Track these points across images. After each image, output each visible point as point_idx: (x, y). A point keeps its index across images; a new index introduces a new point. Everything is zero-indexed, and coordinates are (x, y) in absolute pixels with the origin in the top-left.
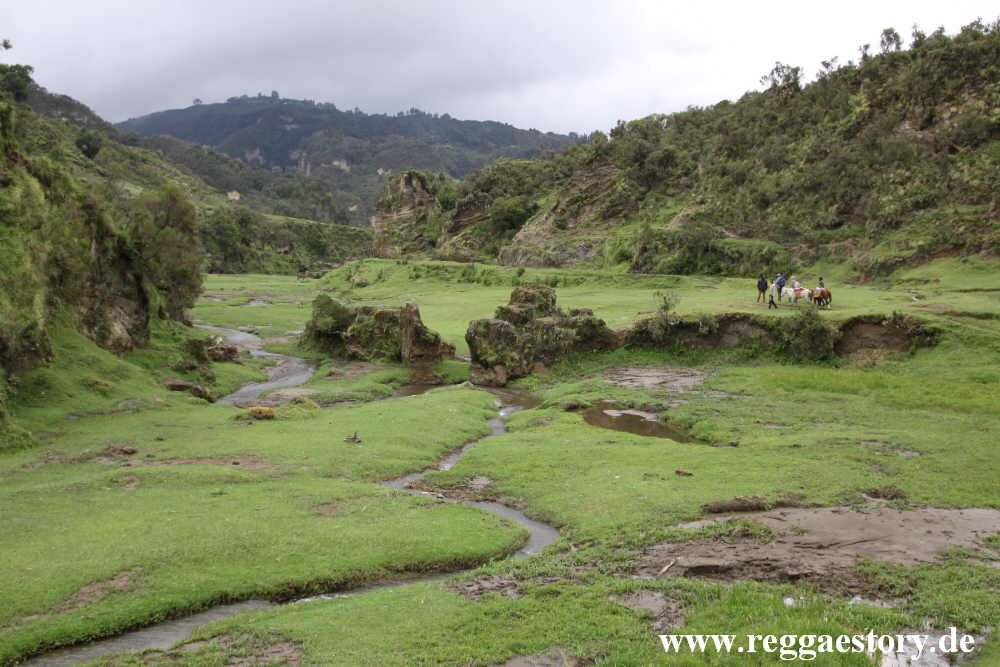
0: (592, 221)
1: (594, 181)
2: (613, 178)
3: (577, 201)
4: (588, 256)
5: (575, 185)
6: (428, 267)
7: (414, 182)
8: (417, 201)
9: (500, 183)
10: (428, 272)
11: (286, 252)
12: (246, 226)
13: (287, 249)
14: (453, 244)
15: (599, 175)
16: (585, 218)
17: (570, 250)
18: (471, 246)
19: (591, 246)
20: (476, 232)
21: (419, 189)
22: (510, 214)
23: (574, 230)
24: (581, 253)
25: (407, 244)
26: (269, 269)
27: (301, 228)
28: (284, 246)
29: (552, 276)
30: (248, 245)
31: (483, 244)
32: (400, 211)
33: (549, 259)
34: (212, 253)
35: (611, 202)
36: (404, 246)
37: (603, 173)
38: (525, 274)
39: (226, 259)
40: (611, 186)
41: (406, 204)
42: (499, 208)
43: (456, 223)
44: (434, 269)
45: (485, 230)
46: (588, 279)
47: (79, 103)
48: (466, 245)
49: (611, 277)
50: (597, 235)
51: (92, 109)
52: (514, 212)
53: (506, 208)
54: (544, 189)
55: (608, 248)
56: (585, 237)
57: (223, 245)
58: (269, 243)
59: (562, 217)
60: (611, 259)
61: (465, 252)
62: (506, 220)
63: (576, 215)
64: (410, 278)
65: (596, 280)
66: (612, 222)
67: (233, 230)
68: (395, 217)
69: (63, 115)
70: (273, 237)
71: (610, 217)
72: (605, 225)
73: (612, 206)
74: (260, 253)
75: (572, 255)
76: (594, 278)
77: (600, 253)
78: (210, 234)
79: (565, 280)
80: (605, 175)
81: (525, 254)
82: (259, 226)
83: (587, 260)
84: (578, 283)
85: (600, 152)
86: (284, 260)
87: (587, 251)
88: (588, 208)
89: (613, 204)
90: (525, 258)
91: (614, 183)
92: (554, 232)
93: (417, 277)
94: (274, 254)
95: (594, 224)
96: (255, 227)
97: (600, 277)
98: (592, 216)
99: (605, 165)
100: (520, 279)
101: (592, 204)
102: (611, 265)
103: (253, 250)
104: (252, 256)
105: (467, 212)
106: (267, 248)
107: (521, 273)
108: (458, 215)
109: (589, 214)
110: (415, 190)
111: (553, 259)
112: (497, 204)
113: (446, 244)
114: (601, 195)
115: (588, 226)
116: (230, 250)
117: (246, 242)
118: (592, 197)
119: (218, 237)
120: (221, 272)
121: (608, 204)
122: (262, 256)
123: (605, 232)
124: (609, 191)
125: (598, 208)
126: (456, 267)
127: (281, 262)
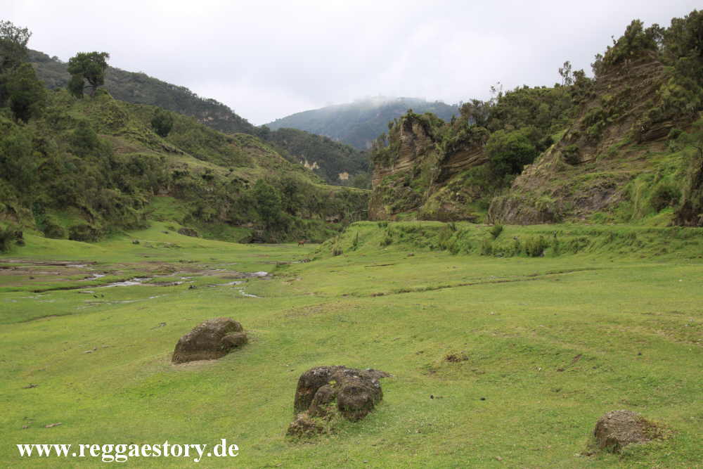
0: (621, 147)
1: (626, 86)
2: (656, 79)
3: (597, 118)
4: (607, 201)
5: (594, 96)
6: (403, 230)
7: (415, 127)
8: (418, 149)
9: (509, 116)
10: (402, 236)
11: (336, 221)
12: (291, 195)
13: (337, 217)
14: (439, 199)
15: (634, 77)
16: (608, 145)
17: (579, 194)
18: (462, 200)
19: (612, 186)
20: (469, 180)
21: (420, 135)
22: (512, 152)
23: (591, 165)
24: (597, 197)
25: (398, 202)
26: (316, 238)
27: (357, 197)
28: (334, 215)
29: (536, 237)
30: (293, 214)
31: (478, 197)
32: (398, 163)
33: (546, 210)
34: (253, 223)
35: (650, 116)
36: (393, 206)
37: (638, 74)
38: (502, 235)
39: (268, 228)
40: (652, 91)
41: (404, 154)
42: (497, 144)
43: (444, 170)
44: (408, 232)
45: (480, 177)
46: (593, 240)
47: (222, 105)
48: (454, 198)
49: (633, 236)
50: (627, 168)
51: (232, 109)
52: (516, 149)
53: (506, 143)
54: (566, 118)
55: (639, 184)
56: (607, 173)
57: (265, 214)
58: (317, 212)
59: (574, 146)
60: (644, 203)
61: (453, 208)
62: (507, 160)
63: (594, 141)
64: (381, 244)
65: (606, 243)
66: (654, 148)
67: (274, 198)
68: (393, 170)
69: (209, 116)
70: (321, 206)
71: (652, 139)
72: (642, 153)
73: (654, 123)
74: (306, 222)
75: (581, 202)
76: (603, 238)
77: (627, 196)
78: (251, 203)
79: (557, 243)
80: (645, 77)
81: (514, 205)
82: (305, 194)
83: (605, 208)
84: (576, 248)
85: (634, 43)
86: (332, 228)
87: (606, 194)
88: (613, 130)
89: (656, 120)
90: (515, 210)
91: (658, 87)
92: (562, 169)
93: (388, 243)
94: (322, 222)
95: (623, 152)
96: (302, 195)
97: (613, 237)
98: (621, 141)
99: (643, 62)
100: (495, 244)
101: (622, 121)
102: (644, 214)
103: (298, 219)
104: (298, 224)
105: (460, 155)
106: (315, 216)
107: (496, 233)
108: (447, 158)
109: (616, 138)
110: (415, 137)
111: (551, 209)
112: (494, 140)
113: (432, 199)
114: (636, 108)
115: (613, 155)
116: (272, 220)
117: (291, 211)
118: (621, 110)
119: (258, 206)
120: (263, 241)
121: (646, 118)
122: (309, 225)
123: (641, 164)
124: (650, 100)
125: (630, 129)
126: (436, 229)
127: (328, 231)
